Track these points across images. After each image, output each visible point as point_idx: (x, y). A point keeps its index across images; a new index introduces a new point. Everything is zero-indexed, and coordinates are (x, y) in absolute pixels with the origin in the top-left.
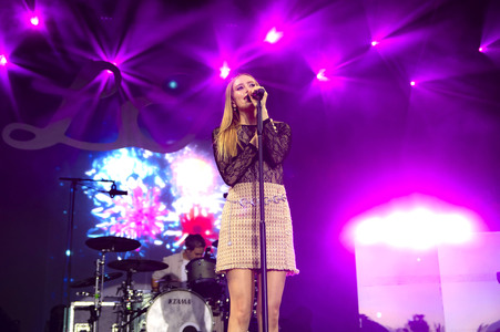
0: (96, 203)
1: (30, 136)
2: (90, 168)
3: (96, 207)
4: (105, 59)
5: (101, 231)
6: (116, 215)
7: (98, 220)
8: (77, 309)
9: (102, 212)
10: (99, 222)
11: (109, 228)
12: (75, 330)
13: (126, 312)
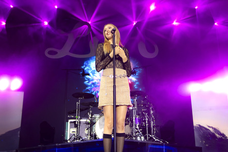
0: (86, 79)
1: (55, 53)
2: (83, 65)
3: (86, 81)
4: (84, 20)
5: (88, 90)
6: (93, 84)
7: (87, 86)
8: (71, 122)
9: (88, 83)
10: (87, 87)
11: (91, 89)
12: (70, 131)
13: (88, 124)
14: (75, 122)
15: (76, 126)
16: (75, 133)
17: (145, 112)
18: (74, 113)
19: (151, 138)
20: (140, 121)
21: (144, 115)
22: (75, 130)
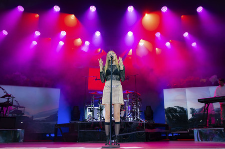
12: (88, 114)
13: (99, 110)
14: (90, 109)
15: (91, 111)
16: (91, 115)
17: (134, 103)
18: (90, 103)
19: (137, 119)
20: (131, 108)
21: (133, 105)
22: (91, 113)
